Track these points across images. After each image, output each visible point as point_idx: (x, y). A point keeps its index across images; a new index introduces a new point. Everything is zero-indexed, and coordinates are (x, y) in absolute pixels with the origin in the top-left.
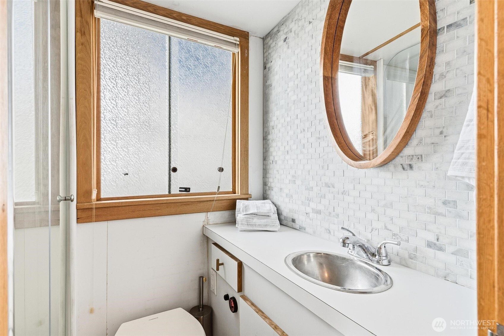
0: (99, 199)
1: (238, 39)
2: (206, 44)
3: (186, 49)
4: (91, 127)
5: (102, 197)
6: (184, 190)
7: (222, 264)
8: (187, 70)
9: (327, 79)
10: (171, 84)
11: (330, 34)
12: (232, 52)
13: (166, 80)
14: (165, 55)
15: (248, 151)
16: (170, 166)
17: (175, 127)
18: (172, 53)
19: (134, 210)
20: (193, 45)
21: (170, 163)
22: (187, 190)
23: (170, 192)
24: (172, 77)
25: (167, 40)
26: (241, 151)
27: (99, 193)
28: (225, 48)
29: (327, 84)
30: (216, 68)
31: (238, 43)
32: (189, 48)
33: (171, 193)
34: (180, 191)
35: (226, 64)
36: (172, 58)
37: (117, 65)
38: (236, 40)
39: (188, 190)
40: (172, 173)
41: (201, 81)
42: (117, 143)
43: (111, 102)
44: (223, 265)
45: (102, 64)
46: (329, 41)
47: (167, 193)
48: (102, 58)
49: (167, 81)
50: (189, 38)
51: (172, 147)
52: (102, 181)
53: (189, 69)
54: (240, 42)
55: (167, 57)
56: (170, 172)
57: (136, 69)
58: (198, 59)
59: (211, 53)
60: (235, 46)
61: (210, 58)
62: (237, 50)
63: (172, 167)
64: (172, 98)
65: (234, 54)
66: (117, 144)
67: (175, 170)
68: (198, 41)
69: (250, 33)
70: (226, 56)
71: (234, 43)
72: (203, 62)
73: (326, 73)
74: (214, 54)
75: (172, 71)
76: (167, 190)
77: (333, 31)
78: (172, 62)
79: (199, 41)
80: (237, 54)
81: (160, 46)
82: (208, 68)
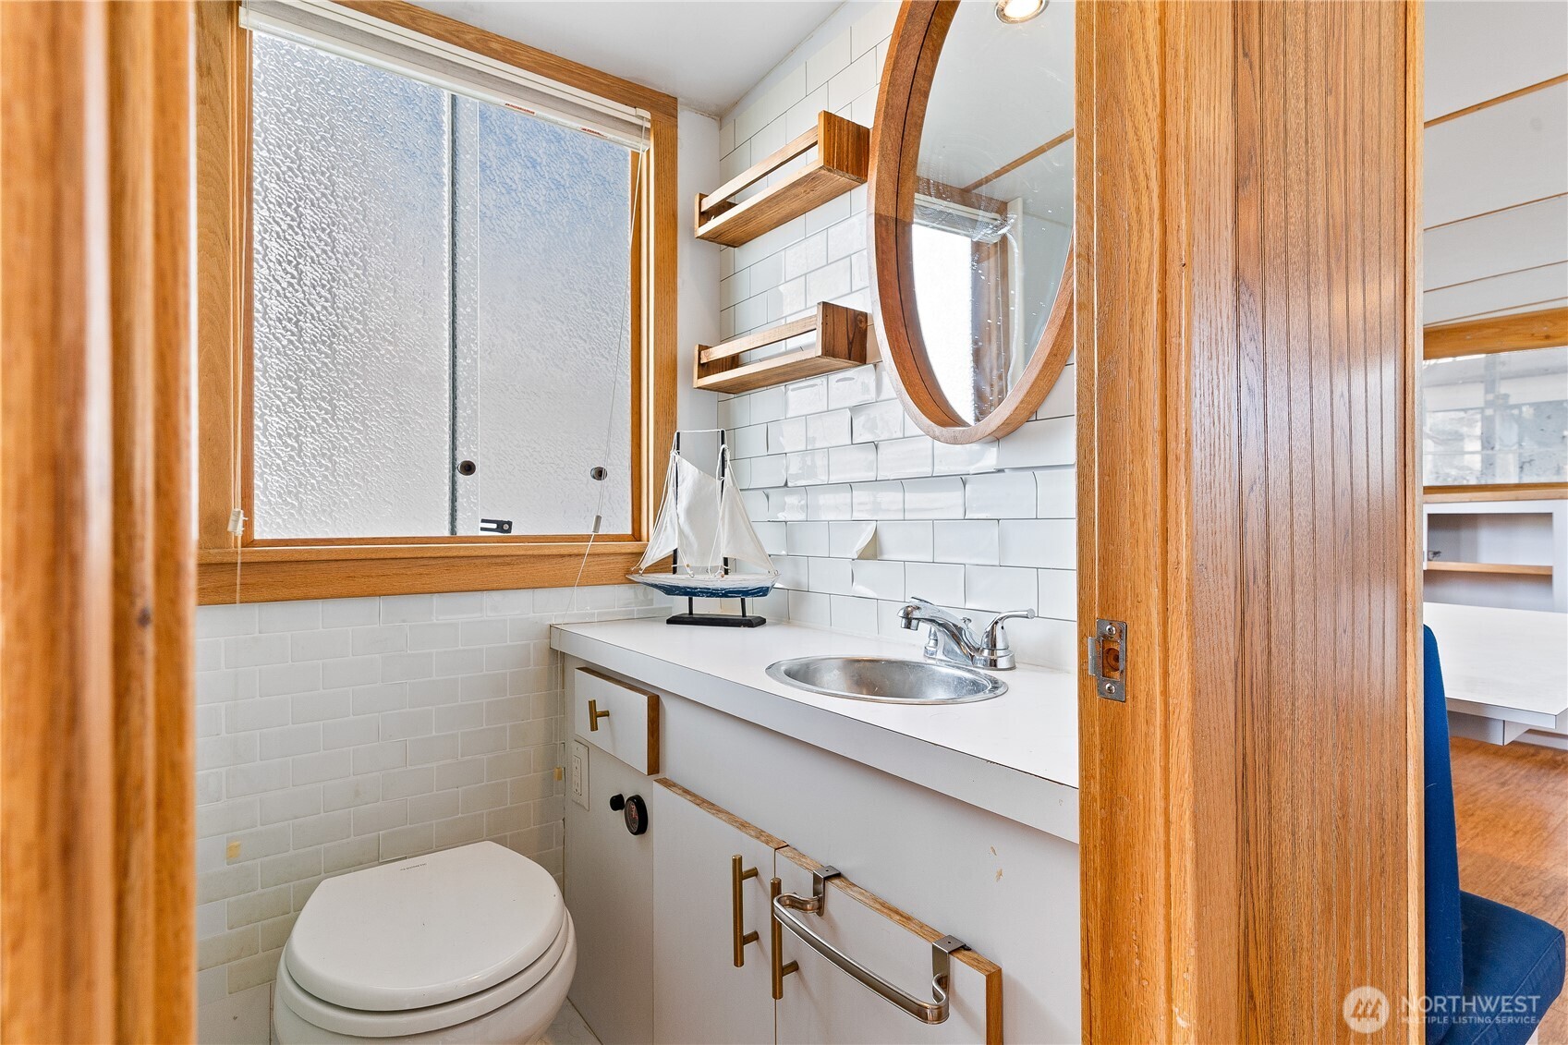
0: (248, 542)
1: (647, 115)
2: (556, 123)
3: (501, 133)
4: (228, 334)
5: (257, 536)
6: (494, 526)
7: (606, 714)
8: (504, 191)
9: (884, 222)
10: (457, 228)
11: (895, 109)
12: (629, 150)
13: (444, 217)
14: (440, 146)
15: (676, 422)
16: (454, 459)
17: (469, 349)
18: (461, 142)
19: (351, 575)
20: (520, 122)
21: (454, 448)
22: (503, 526)
23: (453, 531)
24: (461, 208)
25: (445, 104)
26: (656, 422)
27: (248, 525)
28: (610, 136)
29: (884, 235)
30: (584, 192)
31: (648, 125)
32: (508, 131)
33: (458, 535)
34: (482, 529)
35: (615, 183)
36: (462, 156)
37: (300, 165)
38: (642, 118)
39: (506, 527)
40: (460, 477)
41: (543, 224)
42: (301, 387)
43: (284, 270)
44: (608, 715)
45: (258, 159)
46: (892, 125)
47: (447, 533)
48: (258, 145)
49: (447, 218)
50: (510, 104)
51: (458, 405)
52: (256, 492)
53: (509, 190)
54: (653, 121)
55: (446, 151)
56: (454, 476)
57: (355, 181)
58: (534, 164)
59: (570, 148)
60: (639, 133)
61: (569, 162)
62: (647, 146)
63: (459, 462)
64: (460, 268)
65: (636, 156)
66: (300, 389)
67: (468, 468)
68: (536, 112)
69: (680, 100)
70: (616, 160)
71: (636, 125)
72: (548, 172)
73: (883, 207)
74: (580, 151)
75: (461, 192)
76: (448, 526)
77: (901, 100)
78: (461, 166)
79: (539, 111)
80: (645, 154)
81: (426, 121)
82: (562, 190)
